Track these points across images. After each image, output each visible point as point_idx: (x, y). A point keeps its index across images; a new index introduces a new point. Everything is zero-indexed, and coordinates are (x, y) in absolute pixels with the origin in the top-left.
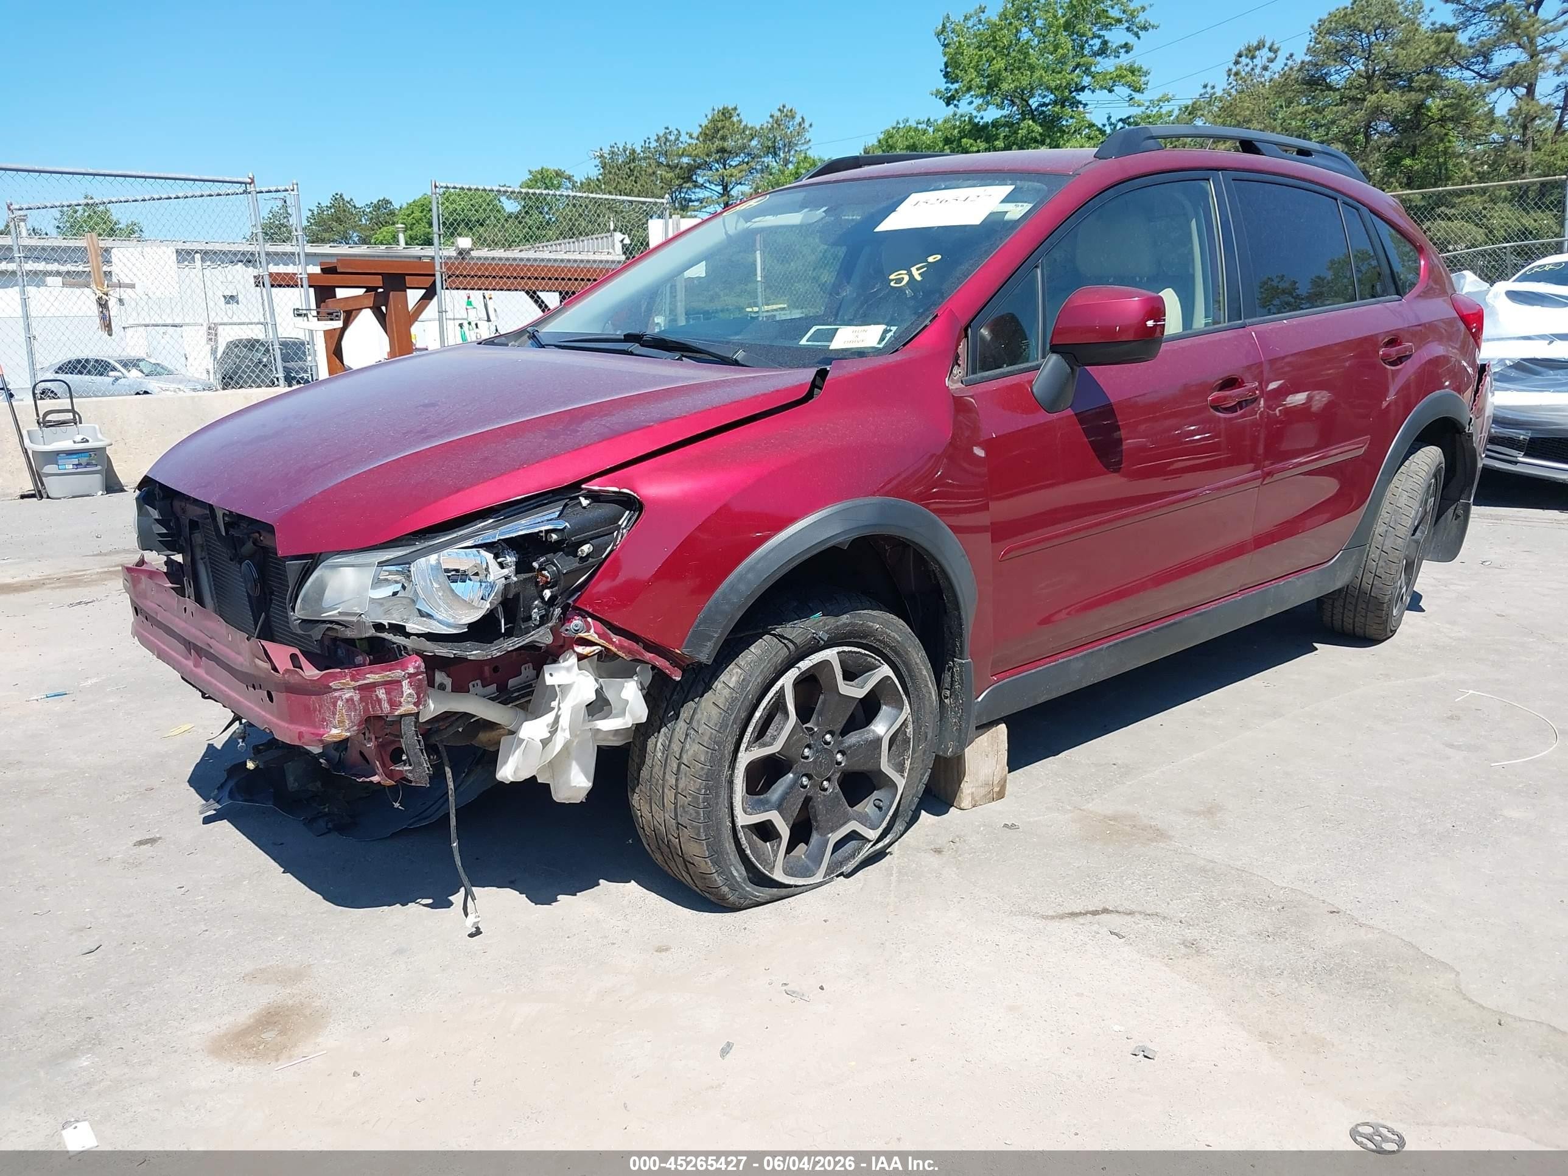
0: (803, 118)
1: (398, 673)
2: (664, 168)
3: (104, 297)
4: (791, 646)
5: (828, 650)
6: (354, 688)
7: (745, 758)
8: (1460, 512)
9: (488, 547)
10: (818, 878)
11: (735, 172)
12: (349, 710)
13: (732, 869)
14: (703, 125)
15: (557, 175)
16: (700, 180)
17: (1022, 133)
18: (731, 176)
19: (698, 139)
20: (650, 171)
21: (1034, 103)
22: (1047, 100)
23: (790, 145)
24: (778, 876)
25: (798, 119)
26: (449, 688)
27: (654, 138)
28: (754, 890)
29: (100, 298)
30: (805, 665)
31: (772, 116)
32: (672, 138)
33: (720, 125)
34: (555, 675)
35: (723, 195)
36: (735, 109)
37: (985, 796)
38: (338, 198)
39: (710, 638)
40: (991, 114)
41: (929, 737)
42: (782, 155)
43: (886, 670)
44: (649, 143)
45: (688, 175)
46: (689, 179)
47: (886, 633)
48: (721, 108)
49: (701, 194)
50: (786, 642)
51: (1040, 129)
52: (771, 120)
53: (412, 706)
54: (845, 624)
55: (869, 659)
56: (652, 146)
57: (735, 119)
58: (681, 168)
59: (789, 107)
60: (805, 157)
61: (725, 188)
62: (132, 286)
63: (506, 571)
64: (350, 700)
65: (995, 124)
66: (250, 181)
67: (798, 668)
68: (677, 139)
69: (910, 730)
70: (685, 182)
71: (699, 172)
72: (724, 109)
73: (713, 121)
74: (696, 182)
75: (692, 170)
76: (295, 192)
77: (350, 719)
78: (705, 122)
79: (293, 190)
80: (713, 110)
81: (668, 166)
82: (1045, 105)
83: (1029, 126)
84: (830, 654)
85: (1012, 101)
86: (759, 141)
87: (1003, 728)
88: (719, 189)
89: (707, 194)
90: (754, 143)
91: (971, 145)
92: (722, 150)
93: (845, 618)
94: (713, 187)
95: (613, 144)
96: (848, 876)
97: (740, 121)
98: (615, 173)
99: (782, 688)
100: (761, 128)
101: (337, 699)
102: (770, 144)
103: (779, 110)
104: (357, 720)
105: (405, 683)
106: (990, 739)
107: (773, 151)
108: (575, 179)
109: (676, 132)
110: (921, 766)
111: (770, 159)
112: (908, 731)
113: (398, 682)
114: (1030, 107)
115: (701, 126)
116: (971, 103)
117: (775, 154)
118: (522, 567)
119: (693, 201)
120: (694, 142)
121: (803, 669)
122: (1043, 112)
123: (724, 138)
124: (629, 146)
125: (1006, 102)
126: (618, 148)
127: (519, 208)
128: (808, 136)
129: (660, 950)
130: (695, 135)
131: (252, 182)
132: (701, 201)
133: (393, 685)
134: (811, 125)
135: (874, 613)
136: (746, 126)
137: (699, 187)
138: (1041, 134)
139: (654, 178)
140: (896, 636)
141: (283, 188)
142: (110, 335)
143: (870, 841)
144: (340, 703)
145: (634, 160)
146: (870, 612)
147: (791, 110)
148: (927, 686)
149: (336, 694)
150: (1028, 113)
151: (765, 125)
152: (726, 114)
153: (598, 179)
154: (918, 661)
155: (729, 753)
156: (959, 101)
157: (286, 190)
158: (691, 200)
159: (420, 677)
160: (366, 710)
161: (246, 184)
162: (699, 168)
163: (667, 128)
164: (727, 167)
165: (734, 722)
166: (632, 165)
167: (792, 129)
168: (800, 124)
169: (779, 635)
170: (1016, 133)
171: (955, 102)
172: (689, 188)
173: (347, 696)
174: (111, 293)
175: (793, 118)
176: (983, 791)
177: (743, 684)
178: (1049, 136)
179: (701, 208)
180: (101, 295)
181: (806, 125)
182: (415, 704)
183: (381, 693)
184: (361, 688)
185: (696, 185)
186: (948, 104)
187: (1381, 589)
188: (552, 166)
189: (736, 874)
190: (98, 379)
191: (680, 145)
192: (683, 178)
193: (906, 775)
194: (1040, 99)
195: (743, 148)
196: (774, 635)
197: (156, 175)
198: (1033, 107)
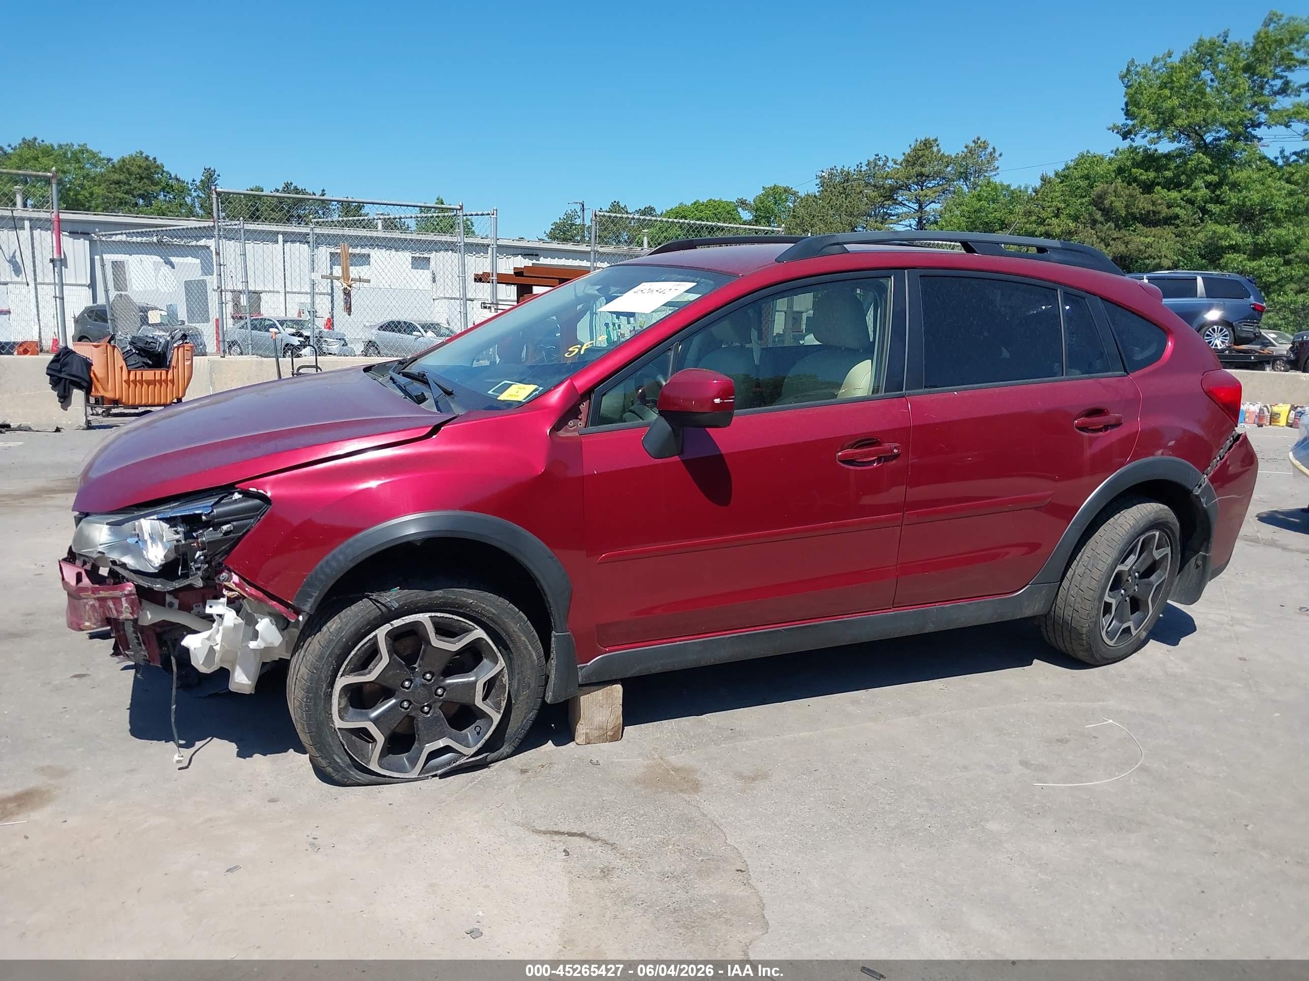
0: (994, 149)
1: (117, 593)
2: (870, 187)
3: (349, 288)
4: (382, 608)
5: (421, 614)
6: (95, 599)
7: (341, 682)
8: (1200, 563)
9: (166, 520)
10: (414, 774)
11: (929, 192)
12: (93, 611)
13: (335, 757)
14: (907, 153)
15: (785, 191)
16: (900, 199)
17: (1191, 164)
18: (926, 196)
19: (901, 164)
20: (858, 190)
21: (1209, 138)
22: (1222, 135)
23: (979, 172)
24: (374, 766)
25: (990, 150)
26: (176, 606)
27: (865, 163)
28: (356, 774)
29: (345, 289)
30: (397, 623)
31: (966, 147)
32: (881, 163)
33: (920, 153)
34: (214, 607)
35: (918, 211)
36: (936, 140)
37: (599, 737)
38: (616, 207)
39: (311, 597)
40: (1165, 147)
41: (532, 687)
42: (972, 179)
43: (479, 633)
44: (861, 167)
45: (890, 195)
46: (890, 198)
47: (480, 606)
48: (923, 139)
49: (901, 210)
50: (379, 605)
51: (1209, 161)
52: (966, 150)
53: (129, 615)
54: (437, 597)
55: (463, 624)
56: (863, 169)
57: (935, 149)
58: (884, 188)
59: (982, 139)
60: (989, 183)
61: (920, 207)
62: (369, 281)
63: (177, 537)
64: (93, 606)
65: (1168, 156)
66: (459, 207)
67: (391, 624)
68: (885, 164)
69: (506, 679)
70: (887, 200)
71: (900, 192)
72: (925, 140)
73: (915, 150)
74: (896, 199)
75: (894, 190)
76: (495, 216)
77: (94, 616)
78: (908, 151)
79: (493, 214)
80: (917, 141)
81: (875, 186)
82: (1219, 139)
83: (1199, 158)
84: (424, 618)
85: (1188, 135)
86: (953, 168)
87: (618, 689)
88: (916, 206)
89: (905, 209)
90: (949, 169)
91: (1141, 174)
92: (921, 175)
93: (438, 593)
94: (911, 205)
95: (833, 166)
96: (442, 776)
97: (939, 151)
98: (831, 191)
99: (376, 636)
100: (956, 157)
101: (86, 604)
102: (962, 170)
103: (974, 142)
104: (99, 618)
105: (123, 599)
106: (605, 694)
107: (964, 176)
108: (800, 194)
109: (884, 159)
110: (525, 707)
111: (961, 183)
112: (504, 680)
113: (120, 599)
114: (1204, 141)
115: (904, 154)
116: (1145, 136)
117: (966, 179)
118: (188, 535)
119: (893, 216)
120: (899, 167)
121: (395, 626)
122: (1217, 145)
123: (923, 165)
124: (846, 169)
125: (1182, 136)
126: (837, 170)
127: (751, 217)
128: (996, 164)
129: (272, 801)
130: (899, 162)
131: (462, 208)
132: (898, 215)
133: (117, 600)
134: (1001, 155)
135: (470, 591)
136: (943, 155)
137: (898, 204)
138: (1210, 166)
139: (861, 196)
140: (492, 610)
141: (486, 212)
142: (350, 315)
143: (465, 756)
144: (87, 607)
145: (848, 180)
146: (465, 590)
147: (985, 142)
148: (526, 648)
149: (85, 601)
150: (1203, 147)
151: (960, 154)
152: (927, 144)
153: (815, 196)
154: (516, 629)
155: (326, 677)
156: (1135, 135)
157: (489, 214)
158: (891, 215)
159: (133, 597)
160: (104, 613)
161: (457, 210)
162: (899, 188)
163: (877, 155)
164: (924, 188)
165: (330, 655)
166: (845, 185)
167: (983, 158)
168: (991, 154)
169: (375, 600)
170: (1186, 163)
171: (1133, 136)
172: (889, 205)
173: (91, 603)
174: (353, 285)
175: (985, 148)
176: (596, 733)
177: (339, 630)
178: (1218, 167)
179: (898, 221)
180: (346, 286)
181: (997, 155)
182: (131, 613)
183: (110, 604)
184: (99, 599)
185: (896, 202)
186: (1124, 138)
187: (1079, 621)
188: (782, 184)
189: (339, 760)
190: (405, 336)
191: (887, 169)
192: (884, 197)
193: (502, 711)
194: (1214, 134)
195: (938, 173)
196: (371, 599)
197: (394, 203)
198: (1208, 141)
